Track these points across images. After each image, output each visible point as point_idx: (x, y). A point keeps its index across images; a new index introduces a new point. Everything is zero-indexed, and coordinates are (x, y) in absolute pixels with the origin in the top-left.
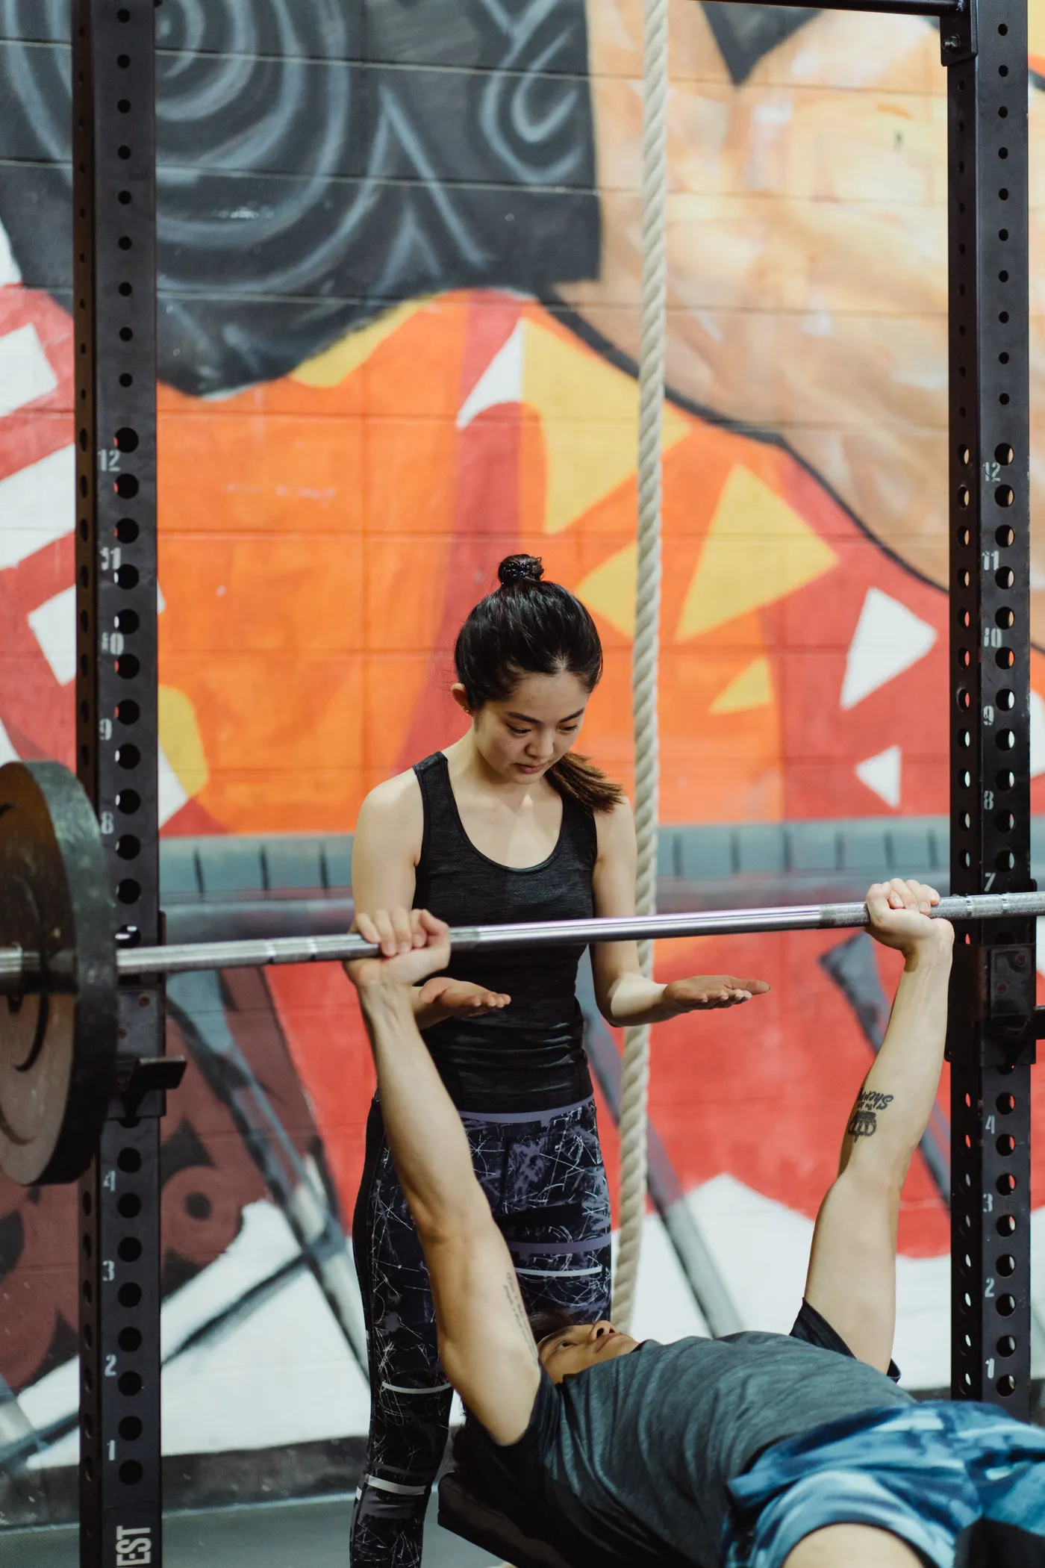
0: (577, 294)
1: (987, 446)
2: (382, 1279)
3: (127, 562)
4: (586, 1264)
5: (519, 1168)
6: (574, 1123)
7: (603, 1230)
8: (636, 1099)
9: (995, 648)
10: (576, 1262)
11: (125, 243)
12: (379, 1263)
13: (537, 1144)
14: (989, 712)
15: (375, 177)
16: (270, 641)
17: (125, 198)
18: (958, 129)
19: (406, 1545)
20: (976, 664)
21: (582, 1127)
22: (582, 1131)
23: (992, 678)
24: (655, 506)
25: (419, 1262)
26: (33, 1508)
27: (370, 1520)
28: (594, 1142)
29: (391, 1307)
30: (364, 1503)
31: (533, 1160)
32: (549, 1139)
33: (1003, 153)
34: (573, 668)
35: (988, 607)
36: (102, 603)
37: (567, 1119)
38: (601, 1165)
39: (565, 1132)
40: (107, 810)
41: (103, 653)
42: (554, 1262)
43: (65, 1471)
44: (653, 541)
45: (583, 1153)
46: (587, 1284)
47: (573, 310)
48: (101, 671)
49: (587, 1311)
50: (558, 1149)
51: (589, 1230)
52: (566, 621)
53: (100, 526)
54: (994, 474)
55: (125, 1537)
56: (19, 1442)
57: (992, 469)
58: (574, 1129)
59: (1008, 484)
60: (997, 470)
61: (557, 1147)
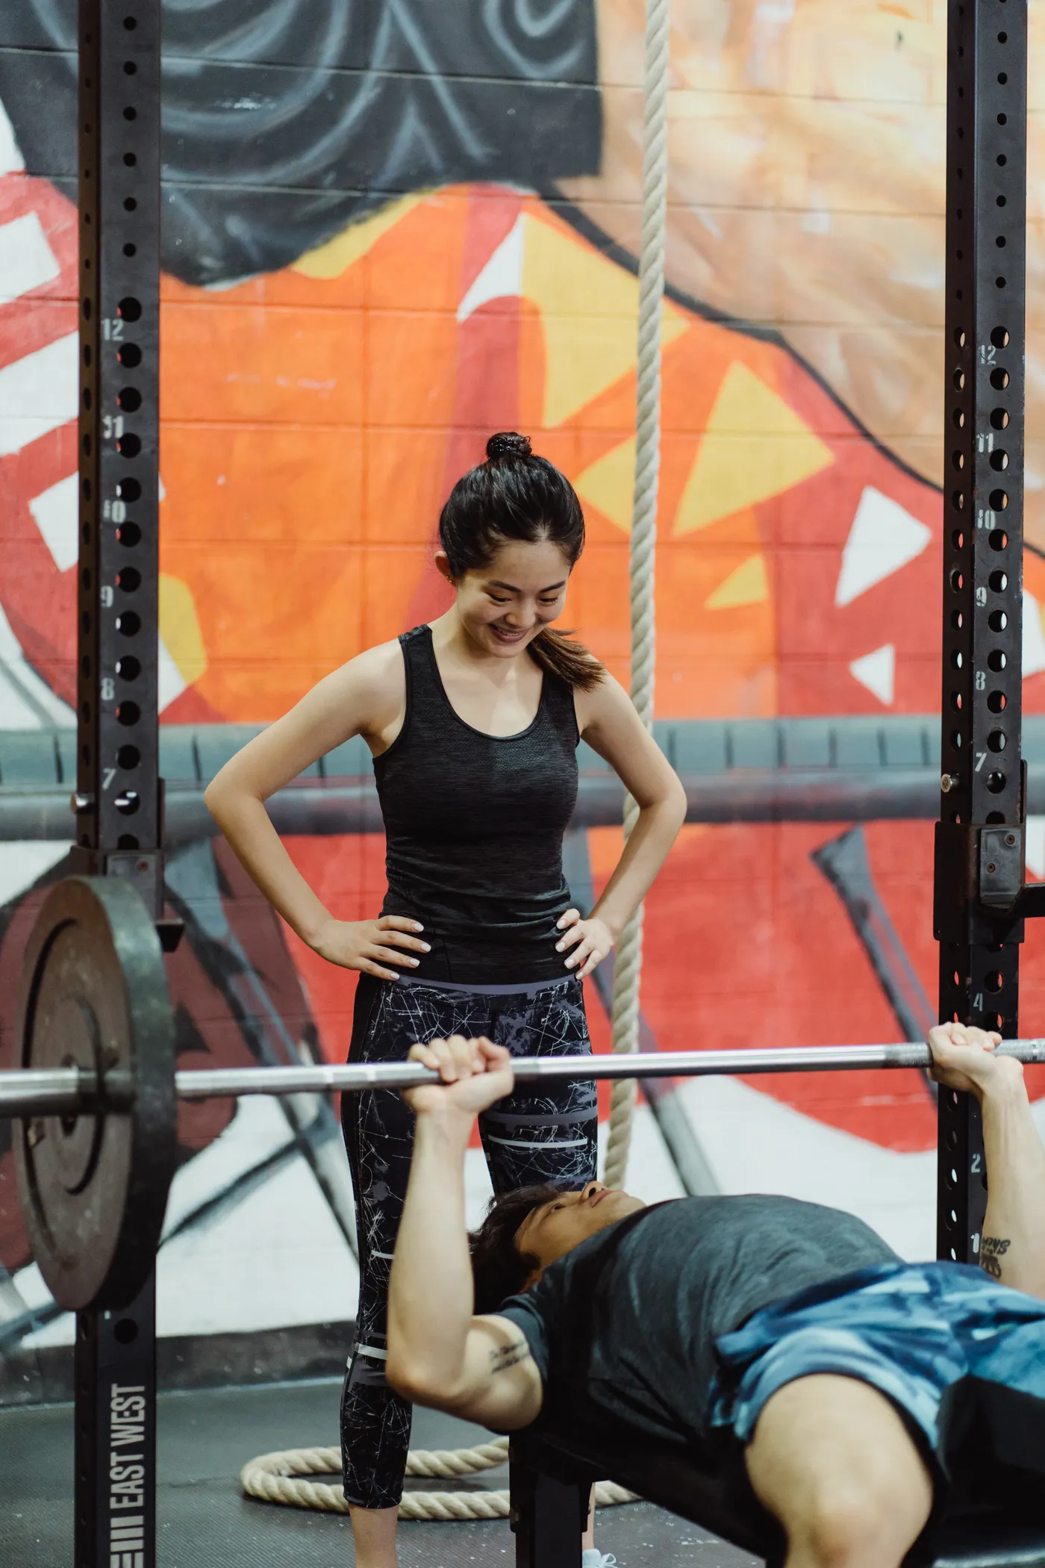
0: (578, 189)
1: (983, 330)
2: (369, 1149)
3: (131, 431)
4: (571, 1136)
5: (506, 1038)
6: (561, 996)
7: (589, 1104)
8: (628, 984)
9: (989, 530)
10: (562, 1134)
11: (130, 114)
12: (365, 1133)
13: (523, 1016)
14: (982, 594)
15: (378, 70)
16: (269, 531)
17: (130, 68)
18: (958, 14)
19: (395, 1413)
20: (969, 546)
21: (568, 1001)
22: (569, 1006)
23: (985, 560)
24: (654, 394)
25: (407, 1132)
26: (27, 1387)
27: (360, 1388)
28: (580, 1017)
29: (379, 1176)
30: (354, 1370)
31: (520, 1032)
32: (535, 1011)
33: (1002, 38)
34: (555, 537)
35: (983, 489)
36: (105, 471)
37: (553, 992)
38: (587, 1039)
39: (551, 1006)
40: (106, 676)
41: (105, 520)
42: (540, 1133)
43: (61, 1351)
44: (651, 431)
45: (568, 1027)
46: (572, 1155)
47: (572, 204)
48: (103, 539)
49: (573, 1183)
50: (544, 1022)
51: (574, 1102)
52: (550, 492)
53: (103, 395)
54: (989, 358)
55: (120, 1395)
56: (15, 1321)
57: (988, 352)
58: (560, 1003)
59: (1004, 367)
60: (993, 353)
61: (543, 1020)
